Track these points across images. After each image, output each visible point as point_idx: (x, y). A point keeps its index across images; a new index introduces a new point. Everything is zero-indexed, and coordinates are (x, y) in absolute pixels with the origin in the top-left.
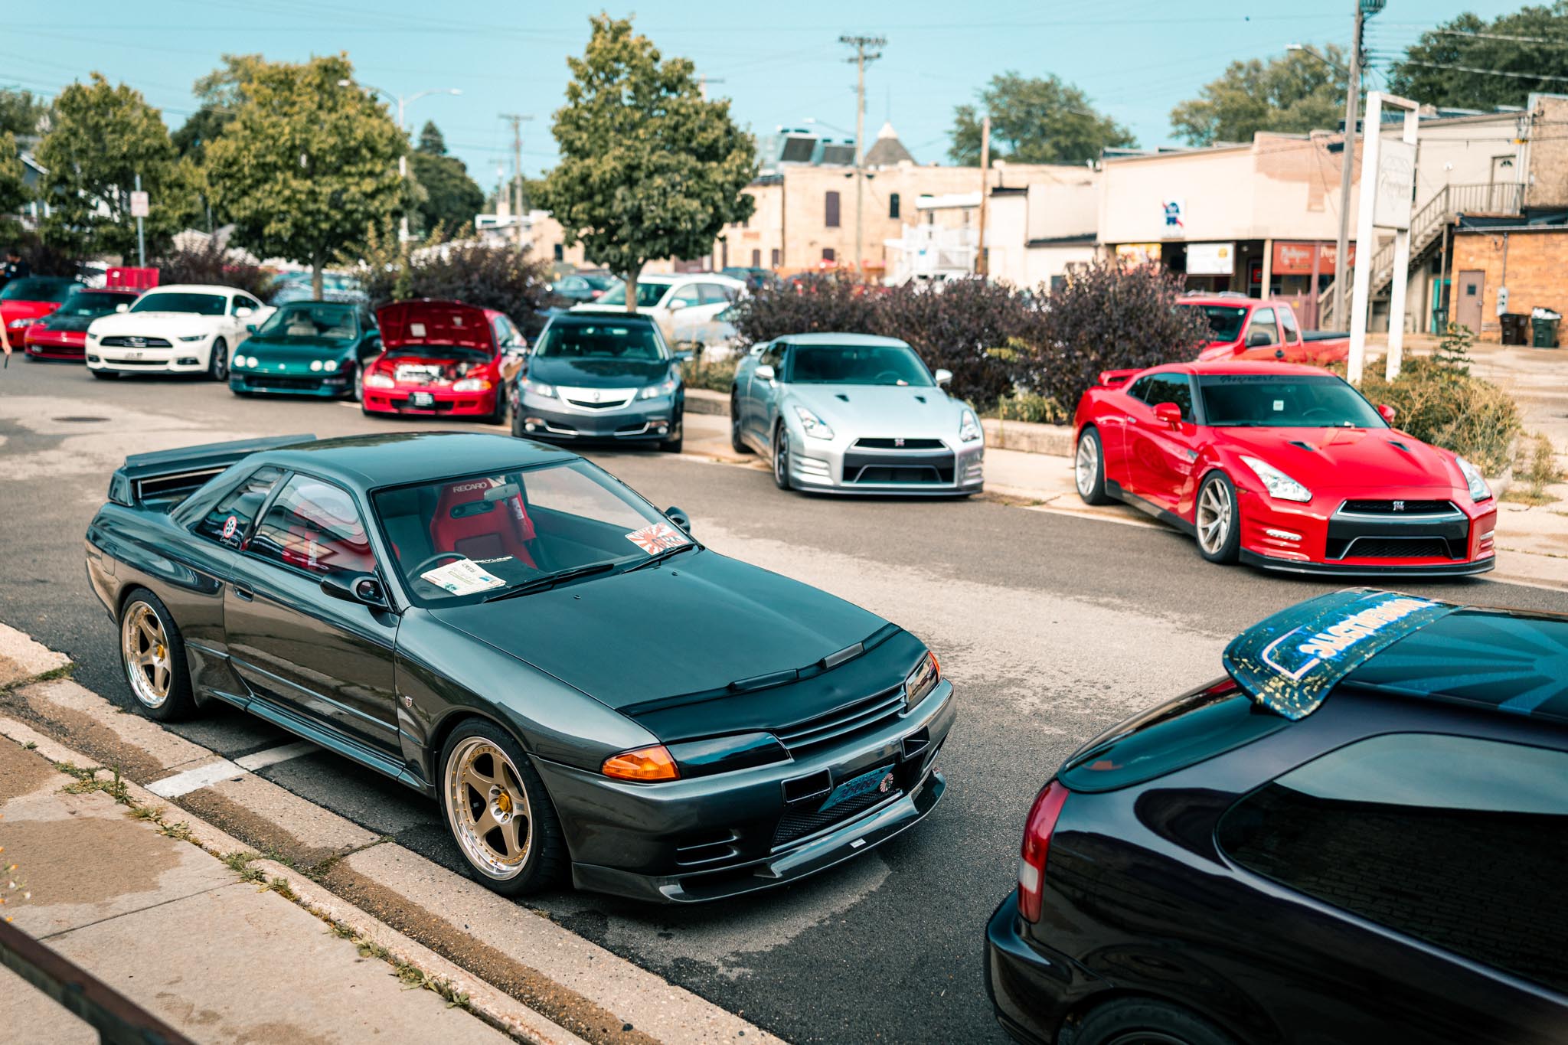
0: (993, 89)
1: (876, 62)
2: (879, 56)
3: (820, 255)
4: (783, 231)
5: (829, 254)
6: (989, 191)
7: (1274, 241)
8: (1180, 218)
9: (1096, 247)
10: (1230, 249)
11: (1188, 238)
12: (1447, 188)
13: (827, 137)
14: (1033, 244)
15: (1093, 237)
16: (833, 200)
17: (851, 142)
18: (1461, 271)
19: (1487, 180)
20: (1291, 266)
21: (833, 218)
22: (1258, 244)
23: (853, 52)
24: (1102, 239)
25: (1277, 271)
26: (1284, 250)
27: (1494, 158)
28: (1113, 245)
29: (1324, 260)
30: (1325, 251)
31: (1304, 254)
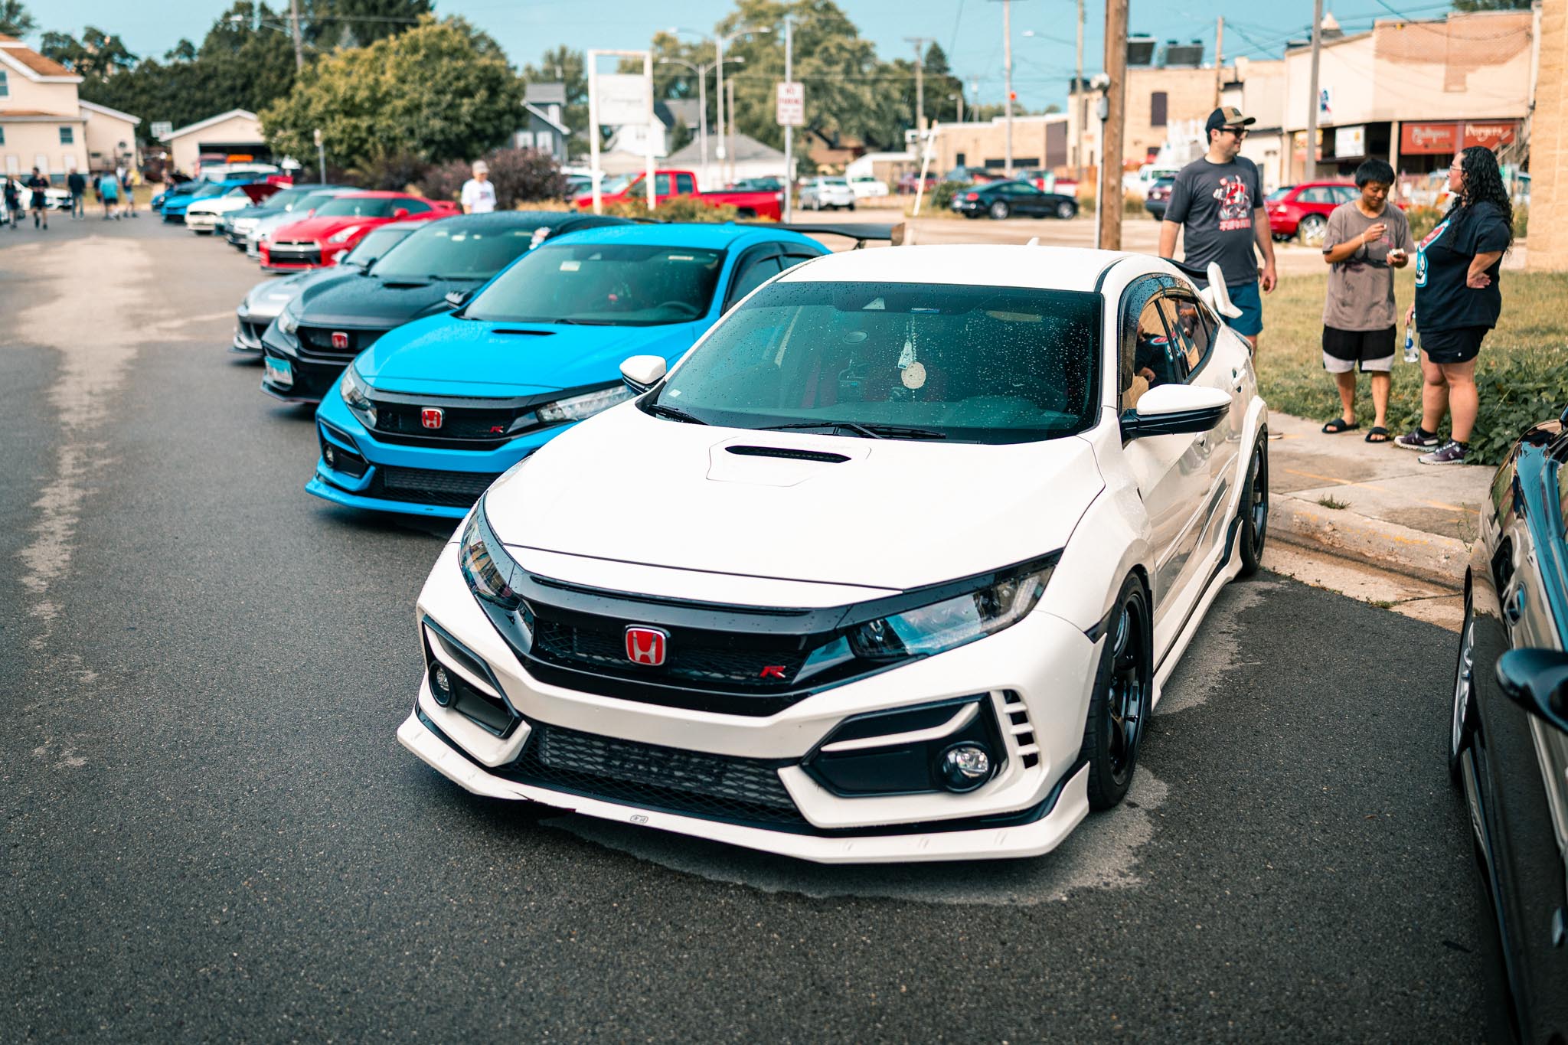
3: (1144, 153)
5: (1153, 152)
6: (1222, 86)
7: (1401, 123)
8: (1329, 105)
9: (1282, 136)
10: (1361, 131)
11: (1336, 123)
15: (1280, 129)
16: (1159, 100)
17: (1199, 42)
20: (1426, 146)
21: (1159, 117)
22: (1386, 126)
24: (1285, 130)
25: (1405, 151)
26: (1417, 130)
28: (1292, 133)
29: (1473, 138)
30: (1470, 130)
31: (1444, 134)
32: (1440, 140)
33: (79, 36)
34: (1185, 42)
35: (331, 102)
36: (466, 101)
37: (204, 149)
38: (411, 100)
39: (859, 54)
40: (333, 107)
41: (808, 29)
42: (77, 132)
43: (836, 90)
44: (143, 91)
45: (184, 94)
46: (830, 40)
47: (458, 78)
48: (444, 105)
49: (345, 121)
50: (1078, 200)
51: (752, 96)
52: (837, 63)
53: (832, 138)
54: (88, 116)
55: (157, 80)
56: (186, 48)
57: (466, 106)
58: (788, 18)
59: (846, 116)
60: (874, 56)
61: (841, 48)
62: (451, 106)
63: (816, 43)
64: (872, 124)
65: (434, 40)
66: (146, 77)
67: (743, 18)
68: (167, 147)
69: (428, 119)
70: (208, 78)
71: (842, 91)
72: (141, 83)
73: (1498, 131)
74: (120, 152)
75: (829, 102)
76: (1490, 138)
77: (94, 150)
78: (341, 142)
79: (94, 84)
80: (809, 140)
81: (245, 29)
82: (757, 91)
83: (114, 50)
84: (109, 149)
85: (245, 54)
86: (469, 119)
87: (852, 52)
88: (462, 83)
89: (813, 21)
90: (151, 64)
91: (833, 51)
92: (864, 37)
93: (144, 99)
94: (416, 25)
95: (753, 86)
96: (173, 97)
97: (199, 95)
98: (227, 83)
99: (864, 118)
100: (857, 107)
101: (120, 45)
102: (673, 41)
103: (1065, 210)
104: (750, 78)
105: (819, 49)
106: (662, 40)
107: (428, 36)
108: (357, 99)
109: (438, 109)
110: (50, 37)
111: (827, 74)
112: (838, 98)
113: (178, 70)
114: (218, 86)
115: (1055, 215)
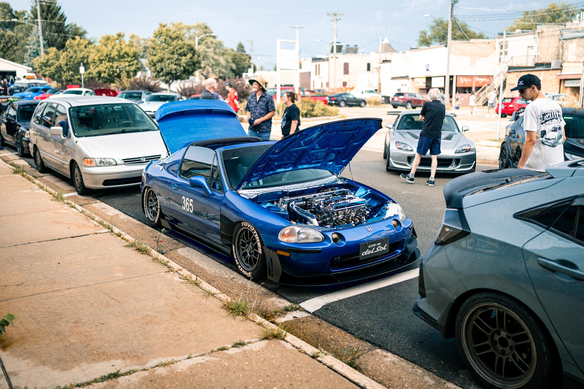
0: (434, 24)
1: (339, 21)
2: (340, 19)
3: (342, 84)
4: (329, 76)
5: (345, 84)
6: (382, 62)
7: (457, 76)
8: (429, 69)
9: (408, 79)
10: (443, 78)
11: (432, 76)
12: (512, 58)
13: (348, 44)
14: (393, 78)
15: (408, 76)
16: (346, 66)
17: (356, 46)
18: (509, 85)
19: (526, 54)
20: (464, 84)
21: (346, 71)
23: (332, 18)
24: (410, 77)
25: (458, 86)
26: (461, 79)
27: (528, 47)
28: (413, 79)
29: (478, 82)
30: (477, 79)
31: (469, 80)
32: (469, 82)
34: (352, 46)
35: (101, 56)
36: (183, 57)
38: (160, 57)
39: (218, 45)
40: (101, 58)
43: (210, 58)
46: (208, 40)
47: (180, 49)
48: (175, 59)
49: (107, 64)
50: (366, 100)
52: (211, 48)
57: (184, 60)
59: (215, 67)
60: (223, 46)
61: (212, 43)
62: (177, 59)
64: (224, 70)
69: (169, 64)
71: (213, 58)
73: (485, 80)
75: (208, 62)
76: (483, 82)
78: (105, 72)
86: (184, 65)
87: (216, 44)
88: (182, 51)
91: (209, 43)
92: (218, 39)
99: (221, 68)
100: (218, 64)
103: (363, 104)
105: (204, 42)
108: (112, 56)
109: (173, 61)
111: (207, 52)
112: (212, 61)
115: (360, 106)
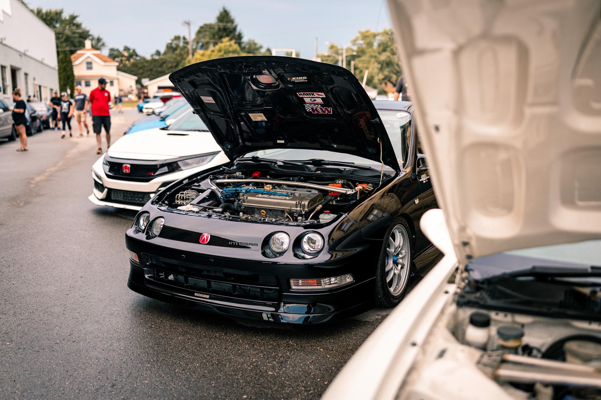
33: (121, 49)
37: (160, 88)
41: (385, 42)
42: (115, 82)
44: (141, 68)
45: (155, 69)
51: (363, 67)
53: (394, 82)
54: (120, 77)
55: (146, 64)
56: (158, 53)
58: (378, 38)
63: (387, 47)
65: (227, 47)
66: (142, 63)
67: (361, 38)
68: (146, 87)
70: (164, 63)
72: (140, 65)
74: (130, 89)
75: (393, 69)
77: (121, 88)
79: (125, 66)
80: (386, 84)
81: (178, 46)
82: (365, 65)
83: (133, 54)
84: (126, 88)
85: (177, 55)
89: (388, 39)
90: (144, 59)
93: (141, 71)
94: (222, 42)
95: (364, 63)
96: (151, 70)
97: (160, 69)
98: (170, 65)
101: (135, 53)
102: (336, 47)
104: (363, 60)
106: (332, 47)
107: (225, 46)
110: (112, 50)
113: (153, 60)
114: (167, 66)
